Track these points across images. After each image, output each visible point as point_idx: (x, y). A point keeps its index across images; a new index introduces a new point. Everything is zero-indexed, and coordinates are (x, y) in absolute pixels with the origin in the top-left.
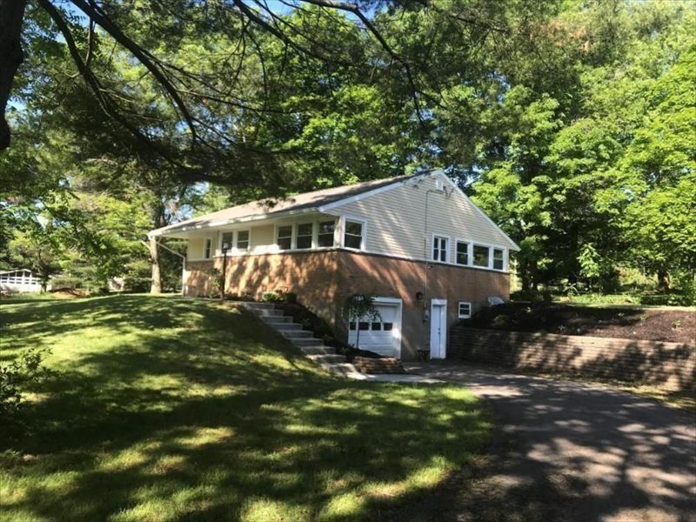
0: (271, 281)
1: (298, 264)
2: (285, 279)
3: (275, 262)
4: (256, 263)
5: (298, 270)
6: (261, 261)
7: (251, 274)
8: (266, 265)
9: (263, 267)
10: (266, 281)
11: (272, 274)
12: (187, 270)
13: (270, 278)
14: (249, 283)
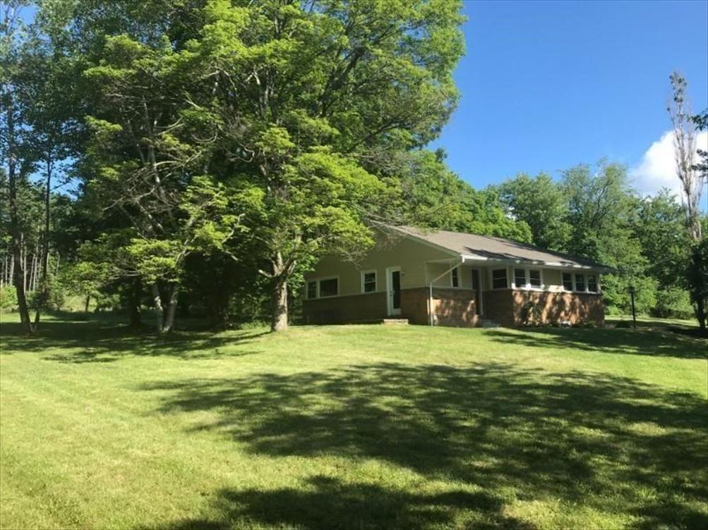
0: (566, 314)
1: (583, 303)
2: (575, 313)
3: (568, 299)
4: (554, 300)
5: (583, 307)
6: (558, 298)
7: (551, 308)
8: (562, 302)
9: (559, 303)
10: (563, 314)
11: (567, 309)
12: (435, 298)
13: (565, 311)
14: (550, 316)
